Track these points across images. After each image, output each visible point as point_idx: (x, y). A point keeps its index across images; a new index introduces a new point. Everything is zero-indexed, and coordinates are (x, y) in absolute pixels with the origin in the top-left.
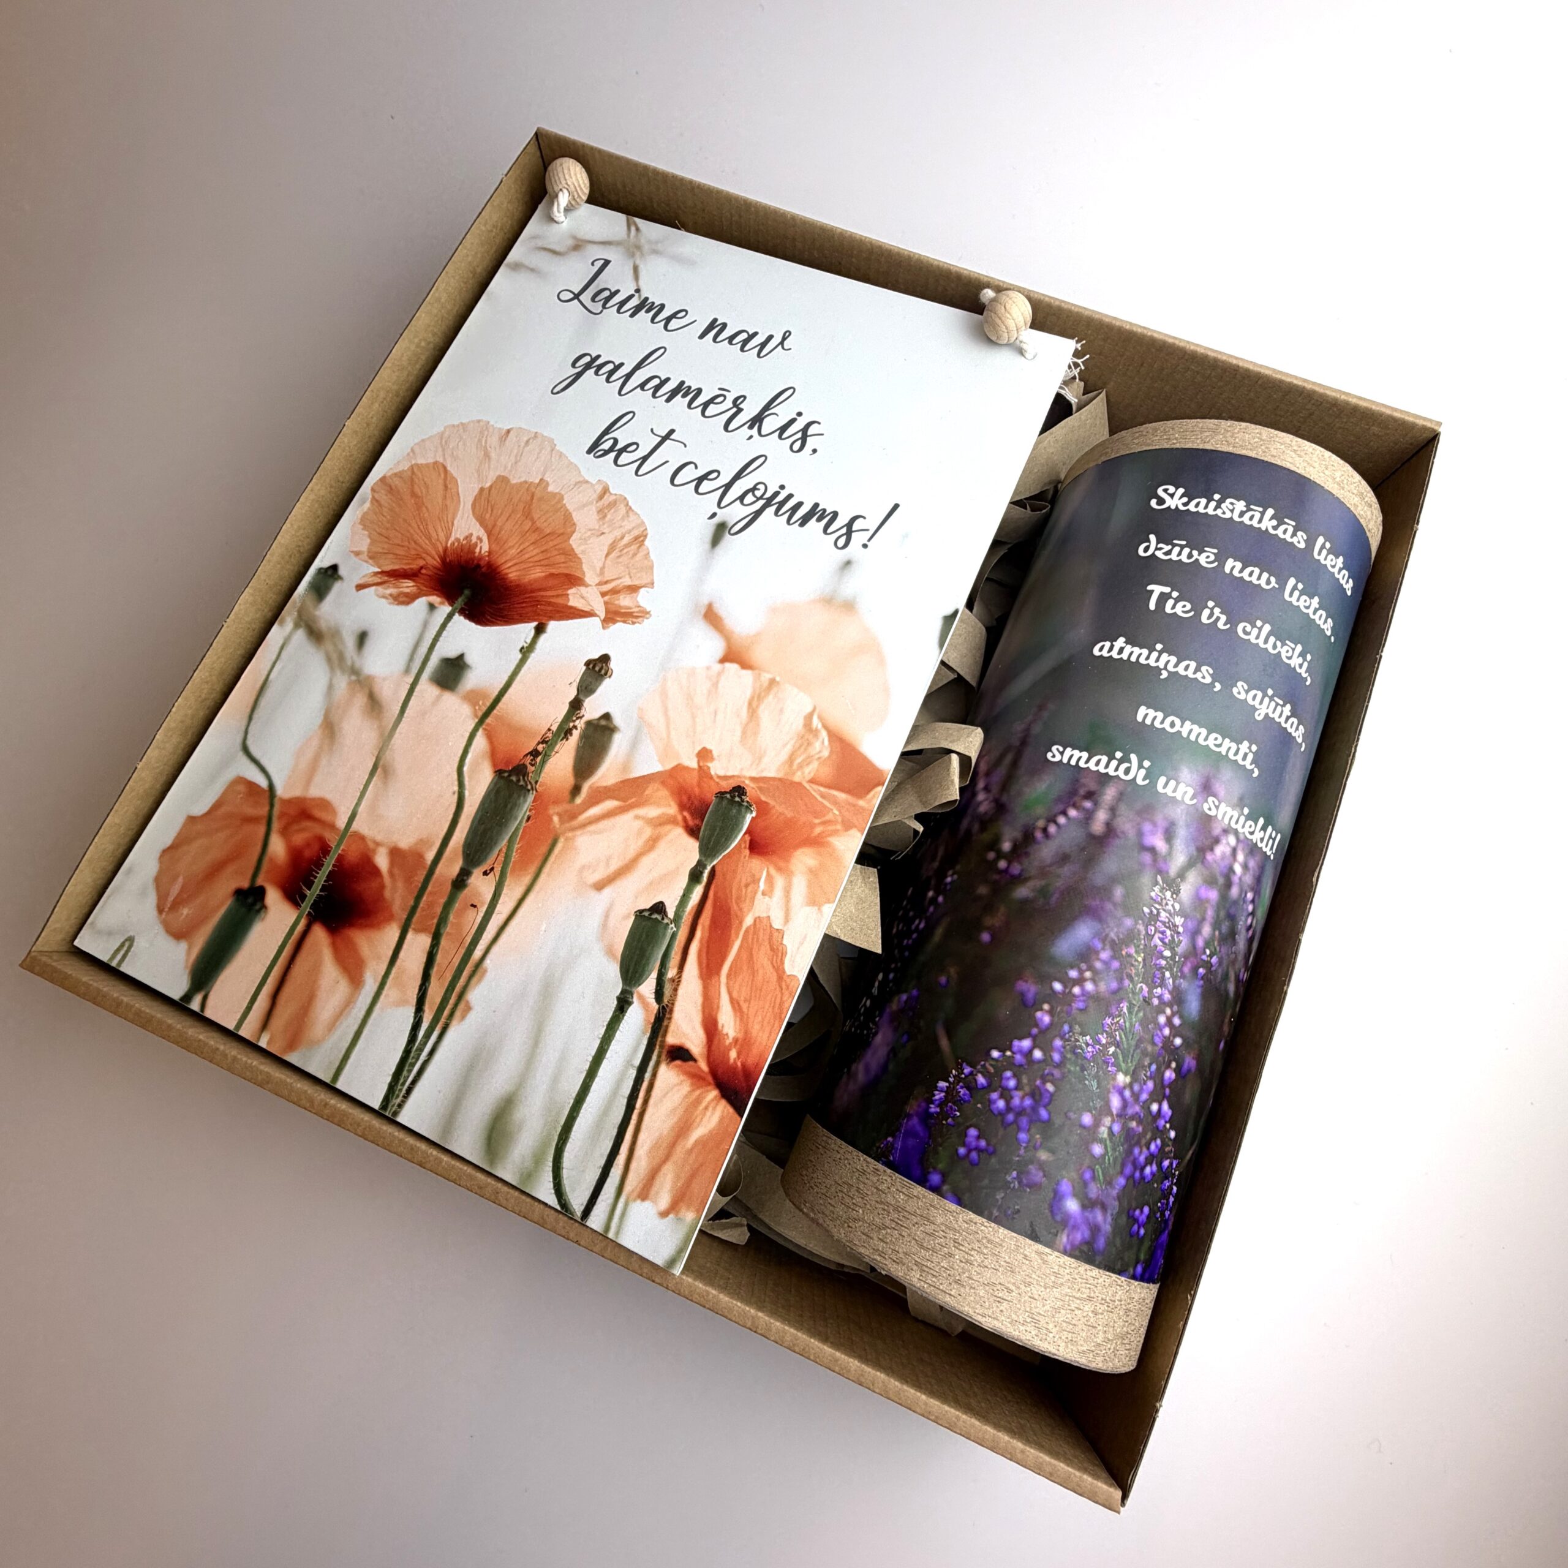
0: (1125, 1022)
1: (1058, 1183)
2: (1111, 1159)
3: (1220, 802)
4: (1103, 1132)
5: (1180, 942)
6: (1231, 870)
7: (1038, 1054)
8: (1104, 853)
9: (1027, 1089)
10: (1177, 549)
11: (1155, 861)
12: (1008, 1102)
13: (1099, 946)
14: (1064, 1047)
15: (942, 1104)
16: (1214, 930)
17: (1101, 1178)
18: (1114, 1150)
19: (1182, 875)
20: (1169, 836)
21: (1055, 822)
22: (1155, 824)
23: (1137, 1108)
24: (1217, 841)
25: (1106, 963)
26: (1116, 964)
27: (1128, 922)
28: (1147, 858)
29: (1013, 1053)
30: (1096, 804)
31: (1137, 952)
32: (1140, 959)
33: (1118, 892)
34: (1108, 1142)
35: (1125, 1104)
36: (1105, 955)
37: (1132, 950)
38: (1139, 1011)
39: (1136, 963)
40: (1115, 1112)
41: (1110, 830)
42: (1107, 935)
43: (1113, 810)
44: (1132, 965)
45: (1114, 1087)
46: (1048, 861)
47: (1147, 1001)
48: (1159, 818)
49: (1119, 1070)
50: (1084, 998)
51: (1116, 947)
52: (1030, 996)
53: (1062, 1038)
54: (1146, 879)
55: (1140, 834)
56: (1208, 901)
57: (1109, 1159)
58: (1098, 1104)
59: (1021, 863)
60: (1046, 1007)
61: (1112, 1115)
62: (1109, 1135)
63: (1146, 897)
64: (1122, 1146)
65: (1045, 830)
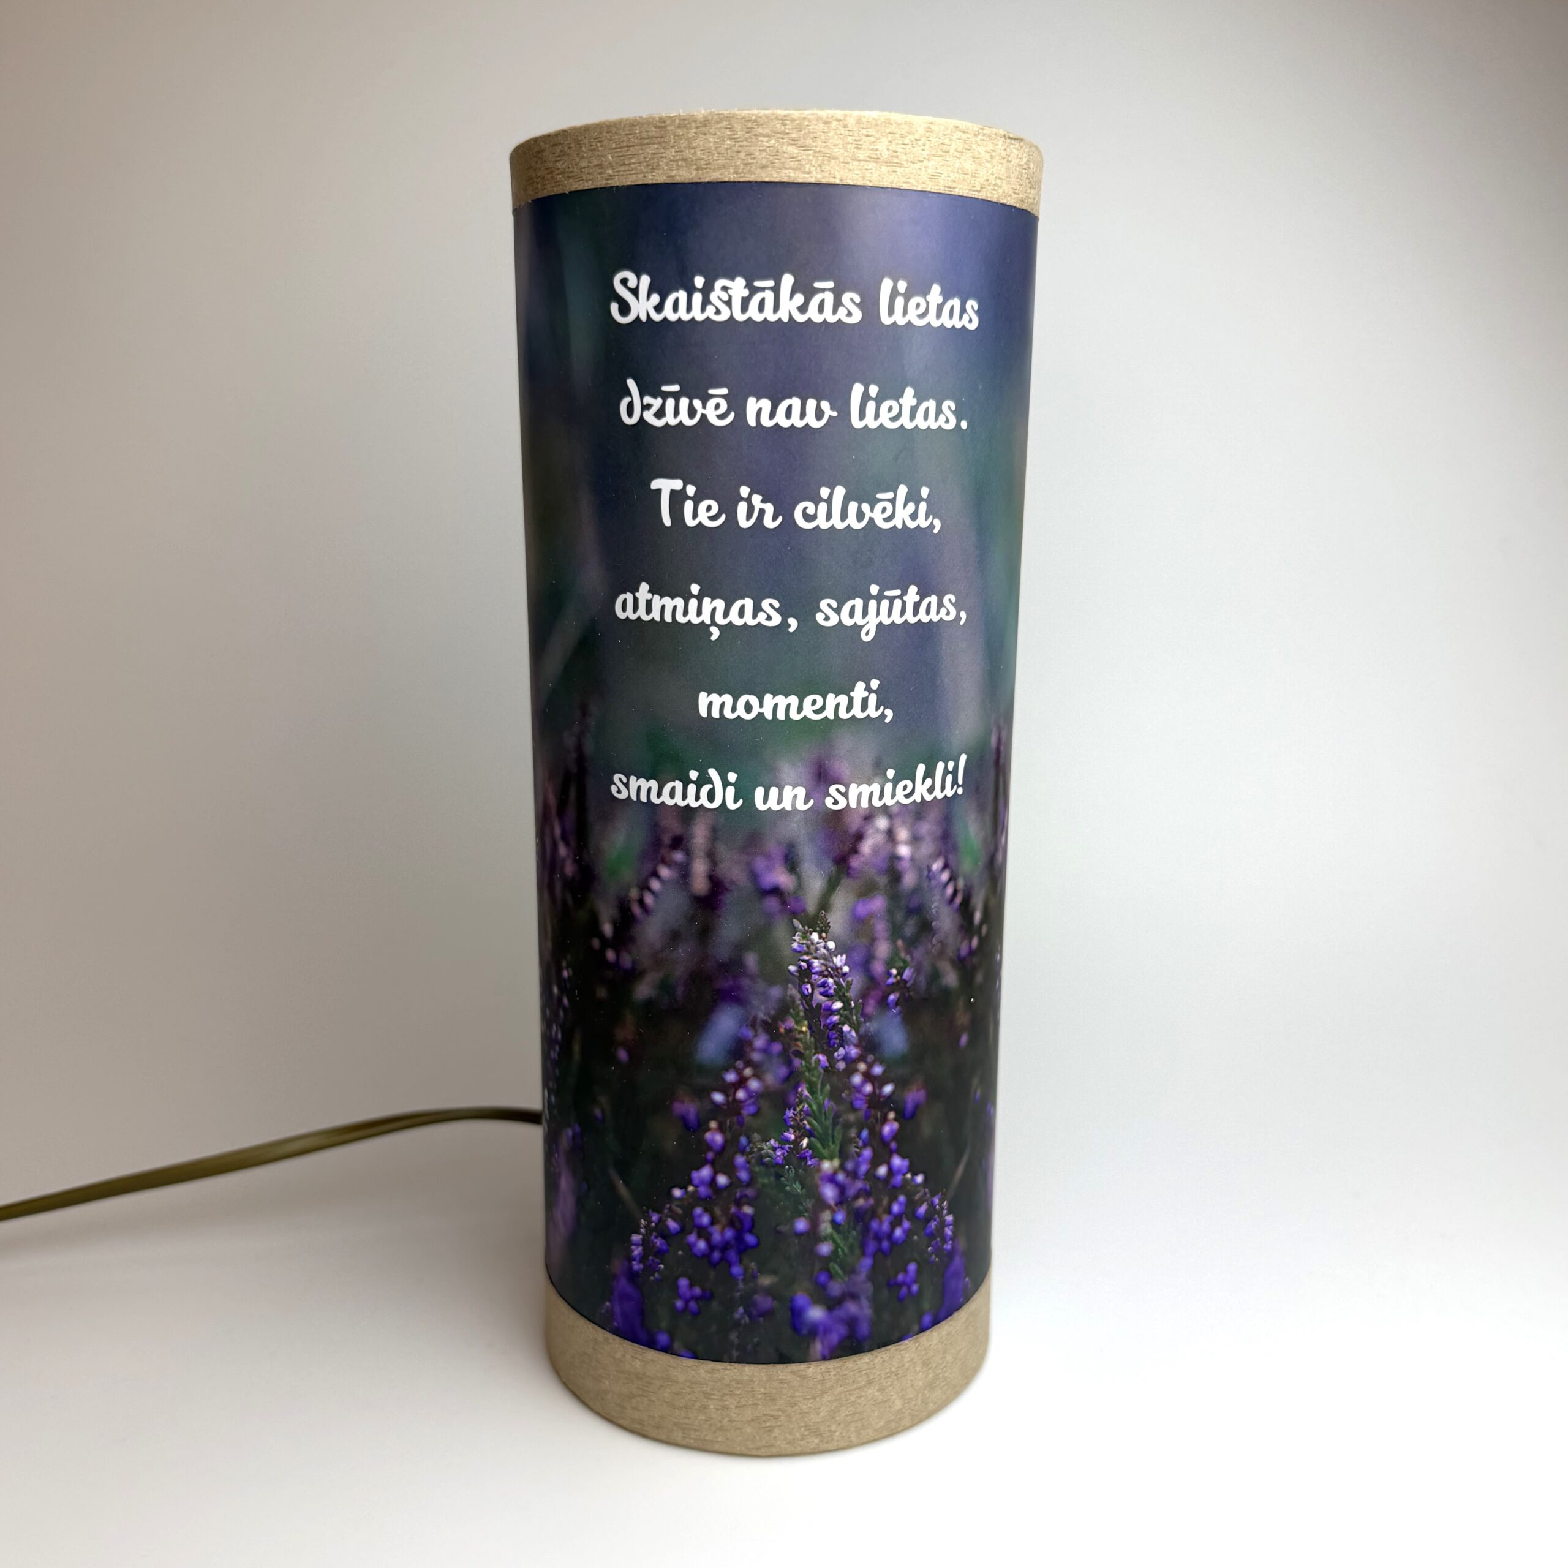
0: (810, 1106)
1: (792, 1300)
2: (846, 1249)
3: (847, 786)
4: (826, 1228)
5: (849, 984)
6: (895, 858)
7: (722, 1180)
8: (719, 916)
9: (724, 1220)
10: (670, 403)
11: (784, 903)
12: (708, 1241)
13: (750, 1033)
14: (749, 1163)
15: (643, 1258)
16: (894, 942)
17: (840, 1272)
18: (845, 1238)
19: (824, 905)
20: (791, 863)
21: (649, 889)
22: (768, 857)
23: (859, 1184)
24: (859, 837)
25: (765, 1051)
26: (777, 1047)
27: (776, 992)
28: (772, 903)
29: (696, 1186)
30: (688, 853)
31: (798, 1023)
32: (804, 1029)
33: (751, 960)
34: (836, 1236)
35: (842, 1189)
36: (760, 1042)
37: (791, 1023)
38: (823, 1085)
39: (802, 1036)
40: (832, 1203)
41: (717, 885)
42: (755, 1019)
43: (711, 856)
44: (797, 1040)
45: (822, 1179)
46: (658, 945)
47: (830, 1070)
48: (772, 846)
49: (822, 1158)
50: (753, 1100)
51: (770, 1027)
52: (692, 1117)
53: (743, 1152)
54: (780, 931)
55: (754, 876)
56: (871, 915)
57: (843, 1251)
58: (809, 1203)
59: (630, 953)
60: (713, 1124)
61: (829, 1207)
62: (833, 1228)
63: (787, 952)
64: (854, 1229)
65: (641, 902)
